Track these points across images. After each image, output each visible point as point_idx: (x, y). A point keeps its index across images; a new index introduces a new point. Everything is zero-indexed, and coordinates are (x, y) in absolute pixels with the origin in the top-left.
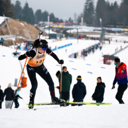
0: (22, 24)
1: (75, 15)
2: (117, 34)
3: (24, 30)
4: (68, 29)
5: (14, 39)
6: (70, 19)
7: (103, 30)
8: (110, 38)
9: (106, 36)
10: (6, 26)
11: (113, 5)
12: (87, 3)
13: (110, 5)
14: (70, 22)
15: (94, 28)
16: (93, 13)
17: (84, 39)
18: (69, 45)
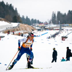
0: (25, 25)
1: (48, 20)
2: (67, 27)
3: (27, 28)
4: (46, 26)
5: (23, 32)
6: (46, 22)
7: (61, 26)
8: (64, 29)
9: (62, 28)
10: (19, 27)
12: (53, 15)
13: (63, 14)
15: (57, 25)
16: (56, 18)
17: (53, 30)
18: (46, 33)
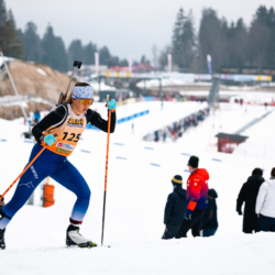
0: (40, 71)
1: (154, 49)
2: (246, 88)
3: (46, 85)
4: (139, 80)
5: (24, 105)
6: (143, 58)
7: (215, 81)
9: (222, 93)
10: (7, 76)
11: (235, 26)
12: (178, 24)
13: (229, 25)
14: (143, 66)
15: (197, 76)
16: (193, 44)
17: (175, 100)
18: (142, 114)
